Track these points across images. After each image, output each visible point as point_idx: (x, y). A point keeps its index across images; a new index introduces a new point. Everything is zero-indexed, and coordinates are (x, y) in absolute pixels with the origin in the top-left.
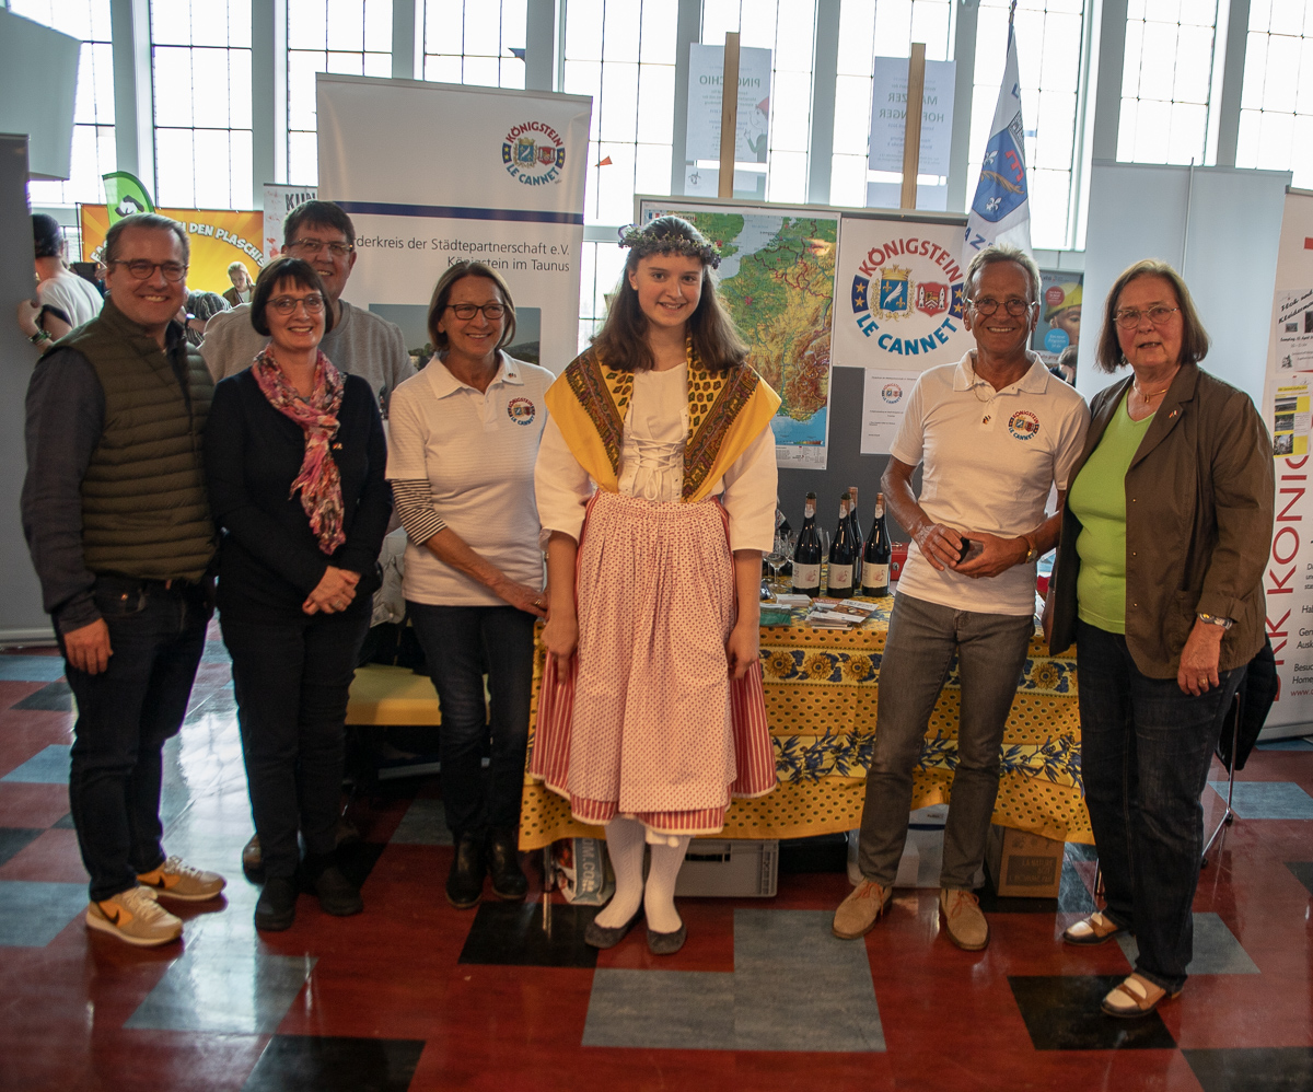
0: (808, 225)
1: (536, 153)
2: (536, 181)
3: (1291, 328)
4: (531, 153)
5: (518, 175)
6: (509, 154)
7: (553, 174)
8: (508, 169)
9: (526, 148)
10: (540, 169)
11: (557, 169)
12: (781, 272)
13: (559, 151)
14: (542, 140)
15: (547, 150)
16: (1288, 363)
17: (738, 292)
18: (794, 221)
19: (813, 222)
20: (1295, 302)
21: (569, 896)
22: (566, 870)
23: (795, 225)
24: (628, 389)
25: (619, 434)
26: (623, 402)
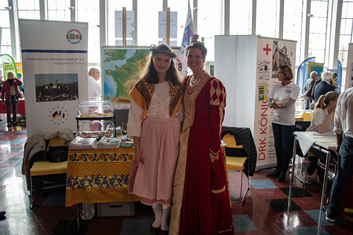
0: (142, 51)
1: (75, 36)
2: (75, 43)
3: (261, 70)
4: (74, 36)
5: (70, 42)
6: (68, 37)
7: (79, 41)
8: (68, 41)
9: (72, 35)
10: (76, 40)
11: (80, 40)
12: (136, 62)
13: (80, 36)
14: (76, 33)
15: (77, 36)
16: (261, 78)
17: (126, 68)
18: (139, 50)
19: (144, 50)
20: (262, 63)
21: (83, 217)
22: (82, 211)
23: (139, 51)
24: (153, 89)
25: (150, 100)
26: (152, 92)
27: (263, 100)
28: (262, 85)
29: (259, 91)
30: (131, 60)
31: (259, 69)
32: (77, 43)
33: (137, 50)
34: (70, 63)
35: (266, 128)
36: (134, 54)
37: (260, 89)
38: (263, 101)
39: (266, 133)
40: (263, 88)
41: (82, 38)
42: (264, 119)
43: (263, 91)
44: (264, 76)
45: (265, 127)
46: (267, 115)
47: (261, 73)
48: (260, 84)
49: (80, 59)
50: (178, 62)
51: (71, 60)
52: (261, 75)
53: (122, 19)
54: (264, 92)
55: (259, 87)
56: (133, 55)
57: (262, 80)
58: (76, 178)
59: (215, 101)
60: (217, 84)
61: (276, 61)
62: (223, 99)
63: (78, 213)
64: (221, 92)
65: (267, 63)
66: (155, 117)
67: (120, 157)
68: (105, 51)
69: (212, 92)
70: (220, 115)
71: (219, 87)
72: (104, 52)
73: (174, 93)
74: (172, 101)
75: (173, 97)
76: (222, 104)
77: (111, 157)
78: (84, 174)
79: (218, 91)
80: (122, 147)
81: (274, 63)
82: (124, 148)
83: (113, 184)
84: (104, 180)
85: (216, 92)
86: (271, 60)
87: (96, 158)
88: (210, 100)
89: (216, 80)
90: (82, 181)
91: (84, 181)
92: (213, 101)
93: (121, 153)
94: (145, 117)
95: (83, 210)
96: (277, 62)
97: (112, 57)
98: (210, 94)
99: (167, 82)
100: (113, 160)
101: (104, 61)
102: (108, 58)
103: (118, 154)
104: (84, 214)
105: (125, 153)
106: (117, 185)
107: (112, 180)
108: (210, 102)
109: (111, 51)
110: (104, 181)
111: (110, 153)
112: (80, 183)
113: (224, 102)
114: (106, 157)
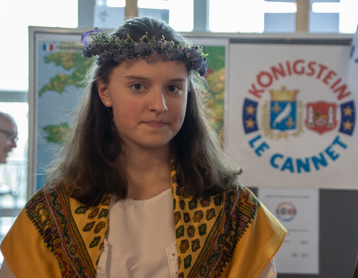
24: (101, 225)
26: (96, 242)
50: (340, 97)
68: (44, 48)
72: (44, 53)
101: (44, 90)
102: (58, 78)
109: (71, 51)
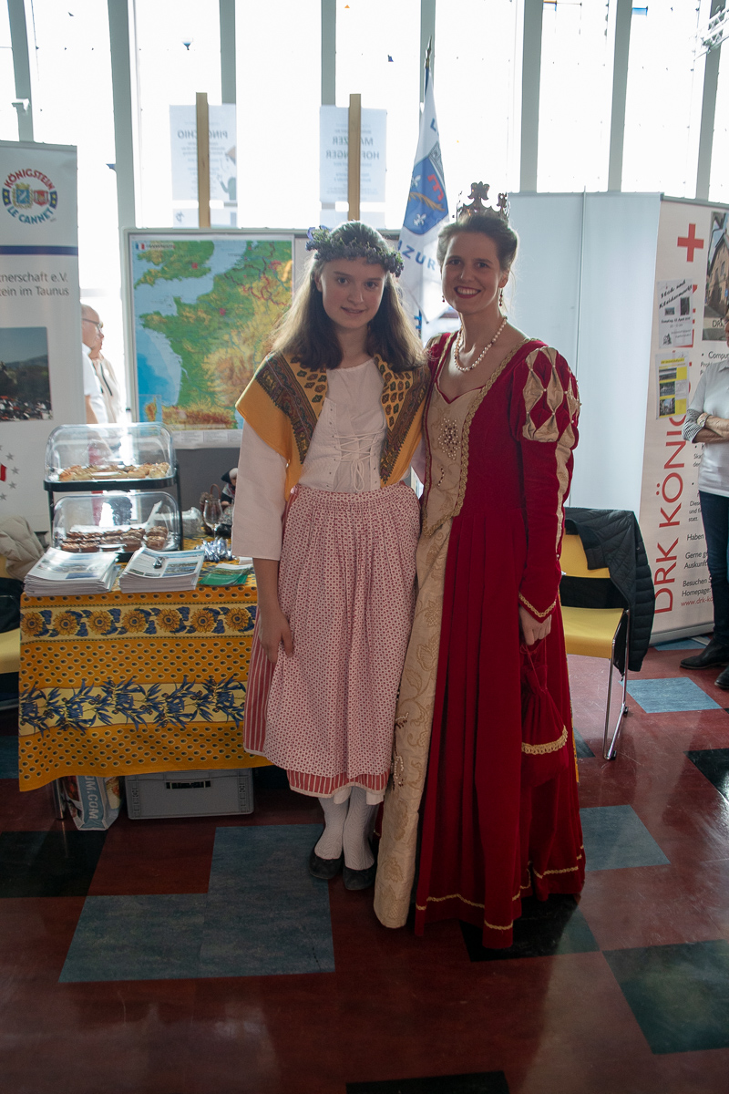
0: (268, 246)
1: (32, 196)
2: (34, 220)
3: (670, 311)
4: (28, 196)
5: (17, 215)
6: (8, 198)
7: (48, 213)
8: (9, 211)
9: (22, 192)
10: (36, 210)
11: (51, 209)
12: (247, 286)
13: (51, 194)
14: (36, 185)
15: (41, 193)
16: (668, 341)
17: (213, 305)
18: (256, 243)
19: (272, 244)
20: (672, 290)
21: (80, 824)
22: (75, 802)
23: (257, 247)
24: (323, 388)
25: (312, 429)
26: (318, 399)
27: (672, 416)
28: (671, 364)
29: (661, 386)
30: (228, 278)
31: (663, 309)
32: (41, 218)
33: (249, 243)
34: (18, 292)
35: (679, 507)
36: (238, 258)
37: (662, 378)
38: (671, 419)
39: (677, 523)
40: (674, 376)
41: (56, 200)
42: (674, 479)
43: (673, 384)
44: (678, 334)
45: (675, 504)
46: (682, 465)
47: (669, 324)
48: (663, 362)
49: (53, 278)
51: (22, 279)
52: (668, 329)
53: (195, 134)
54: (677, 387)
55: (660, 371)
56: (234, 260)
57: (669, 349)
58: (53, 695)
59: (543, 428)
60: (551, 366)
61: (717, 283)
62: (569, 421)
63: (62, 808)
64: (565, 395)
65: (689, 289)
66: (331, 489)
67: (202, 621)
68: (137, 247)
69: (531, 393)
70: (558, 476)
71: (557, 376)
72: (137, 252)
73: (397, 401)
74: (391, 429)
75: (396, 416)
76: (567, 437)
77: (169, 620)
78: (77, 681)
79: (553, 392)
80: (207, 586)
81: (711, 289)
82: (214, 588)
83: (178, 711)
84: (148, 700)
85: (545, 394)
86: (702, 280)
87: (117, 625)
88: (524, 424)
89: (545, 352)
90: (74, 704)
91: (78, 703)
92: (533, 426)
93: (204, 606)
94: (292, 491)
95: (78, 800)
96: (723, 285)
97: (163, 269)
98: (522, 401)
99: (371, 362)
100: (178, 631)
101: (138, 284)
102: (150, 272)
103: (194, 609)
104: (83, 813)
105: (216, 607)
106: (191, 715)
107: (174, 696)
108: (521, 431)
109: (159, 249)
110: (149, 703)
111: (167, 607)
112: (65, 709)
113: (571, 430)
114: (153, 621)
